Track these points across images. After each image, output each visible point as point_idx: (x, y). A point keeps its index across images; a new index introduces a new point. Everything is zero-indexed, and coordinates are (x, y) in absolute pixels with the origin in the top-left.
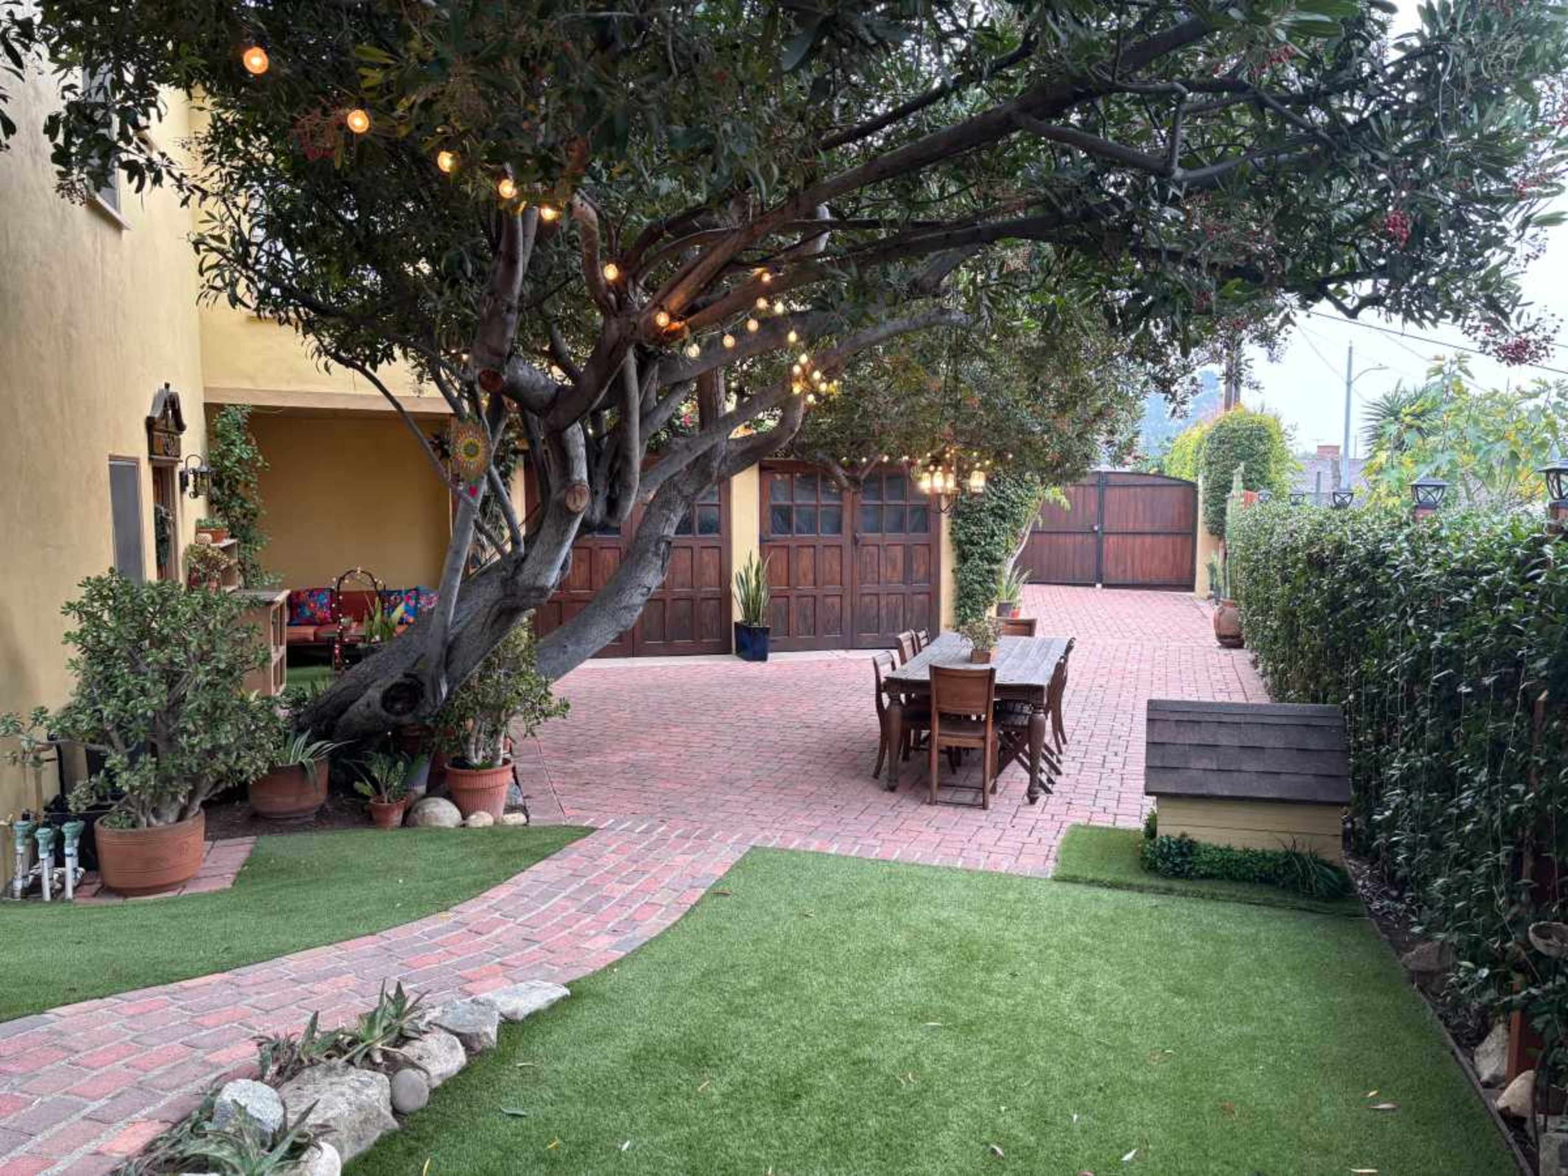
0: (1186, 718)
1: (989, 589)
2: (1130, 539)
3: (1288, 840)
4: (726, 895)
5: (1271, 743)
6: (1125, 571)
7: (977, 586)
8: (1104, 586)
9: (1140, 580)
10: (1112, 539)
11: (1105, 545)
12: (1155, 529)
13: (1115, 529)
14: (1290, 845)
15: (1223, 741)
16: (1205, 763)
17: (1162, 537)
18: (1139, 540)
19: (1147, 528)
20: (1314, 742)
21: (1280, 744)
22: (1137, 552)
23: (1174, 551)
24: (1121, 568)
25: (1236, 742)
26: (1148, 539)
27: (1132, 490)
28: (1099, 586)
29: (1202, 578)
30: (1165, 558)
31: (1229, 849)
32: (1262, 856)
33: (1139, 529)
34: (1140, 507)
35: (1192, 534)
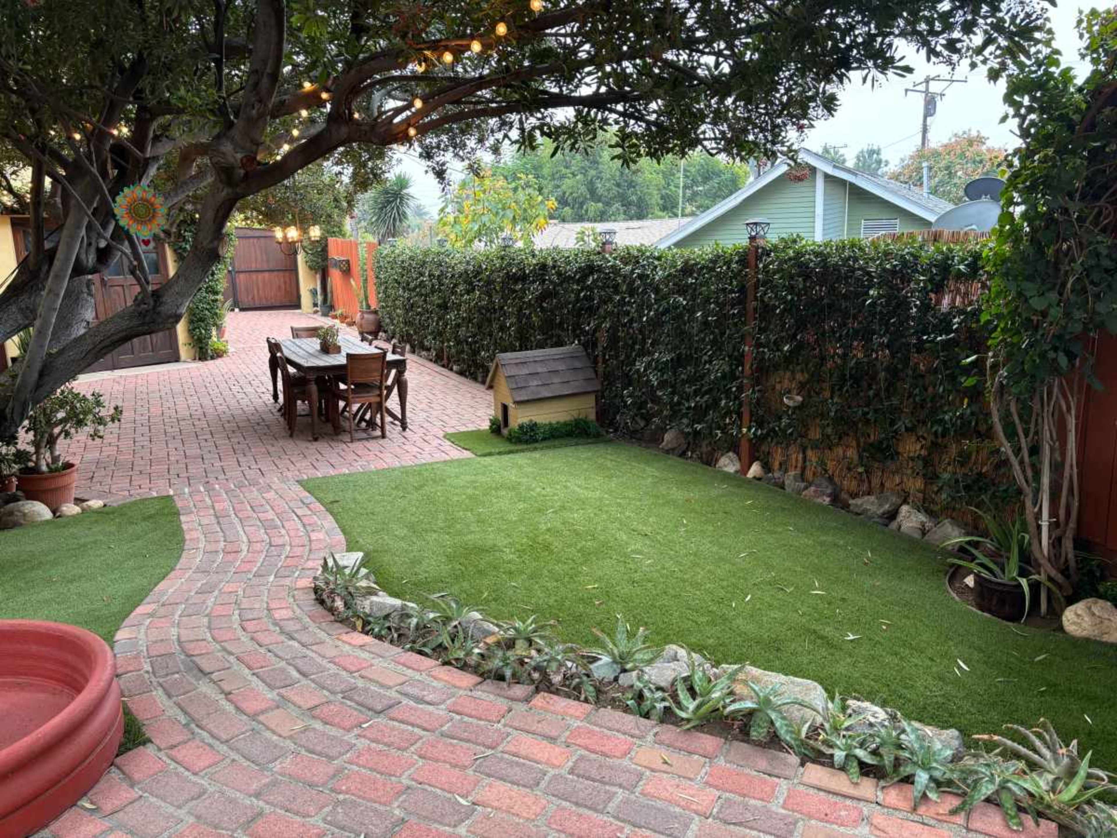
0: (518, 361)
1: (216, 314)
2: (254, 276)
3: (575, 414)
4: (337, 501)
5: (560, 368)
6: (253, 298)
7: (207, 312)
8: (242, 310)
9: (264, 303)
10: (242, 276)
11: (238, 281)
12: (271, 267)
13: (243, 268)
14: (576, 416)
15: (540, 370)
16: (535, 383)
17: (276, 273)
18: (260, 276)
19: (265, 268)
20: (578, 364)
21: (563, 367)
22: (261, 285)
23: (285, 283)
24: (250, 298)
25: (545, 370)
26: (267, 275)
27: (251, 240)
28: (237, 310)
29: (306, 299)
30: (280, 287)
31: (550, 424)
32: (566, 424)
33: (259, 268)
34: (258, 252)
35: (294, 270)
